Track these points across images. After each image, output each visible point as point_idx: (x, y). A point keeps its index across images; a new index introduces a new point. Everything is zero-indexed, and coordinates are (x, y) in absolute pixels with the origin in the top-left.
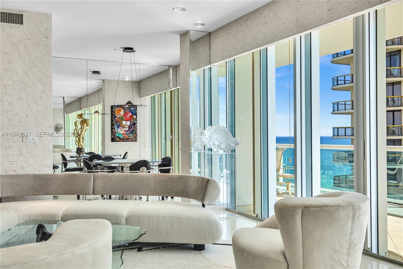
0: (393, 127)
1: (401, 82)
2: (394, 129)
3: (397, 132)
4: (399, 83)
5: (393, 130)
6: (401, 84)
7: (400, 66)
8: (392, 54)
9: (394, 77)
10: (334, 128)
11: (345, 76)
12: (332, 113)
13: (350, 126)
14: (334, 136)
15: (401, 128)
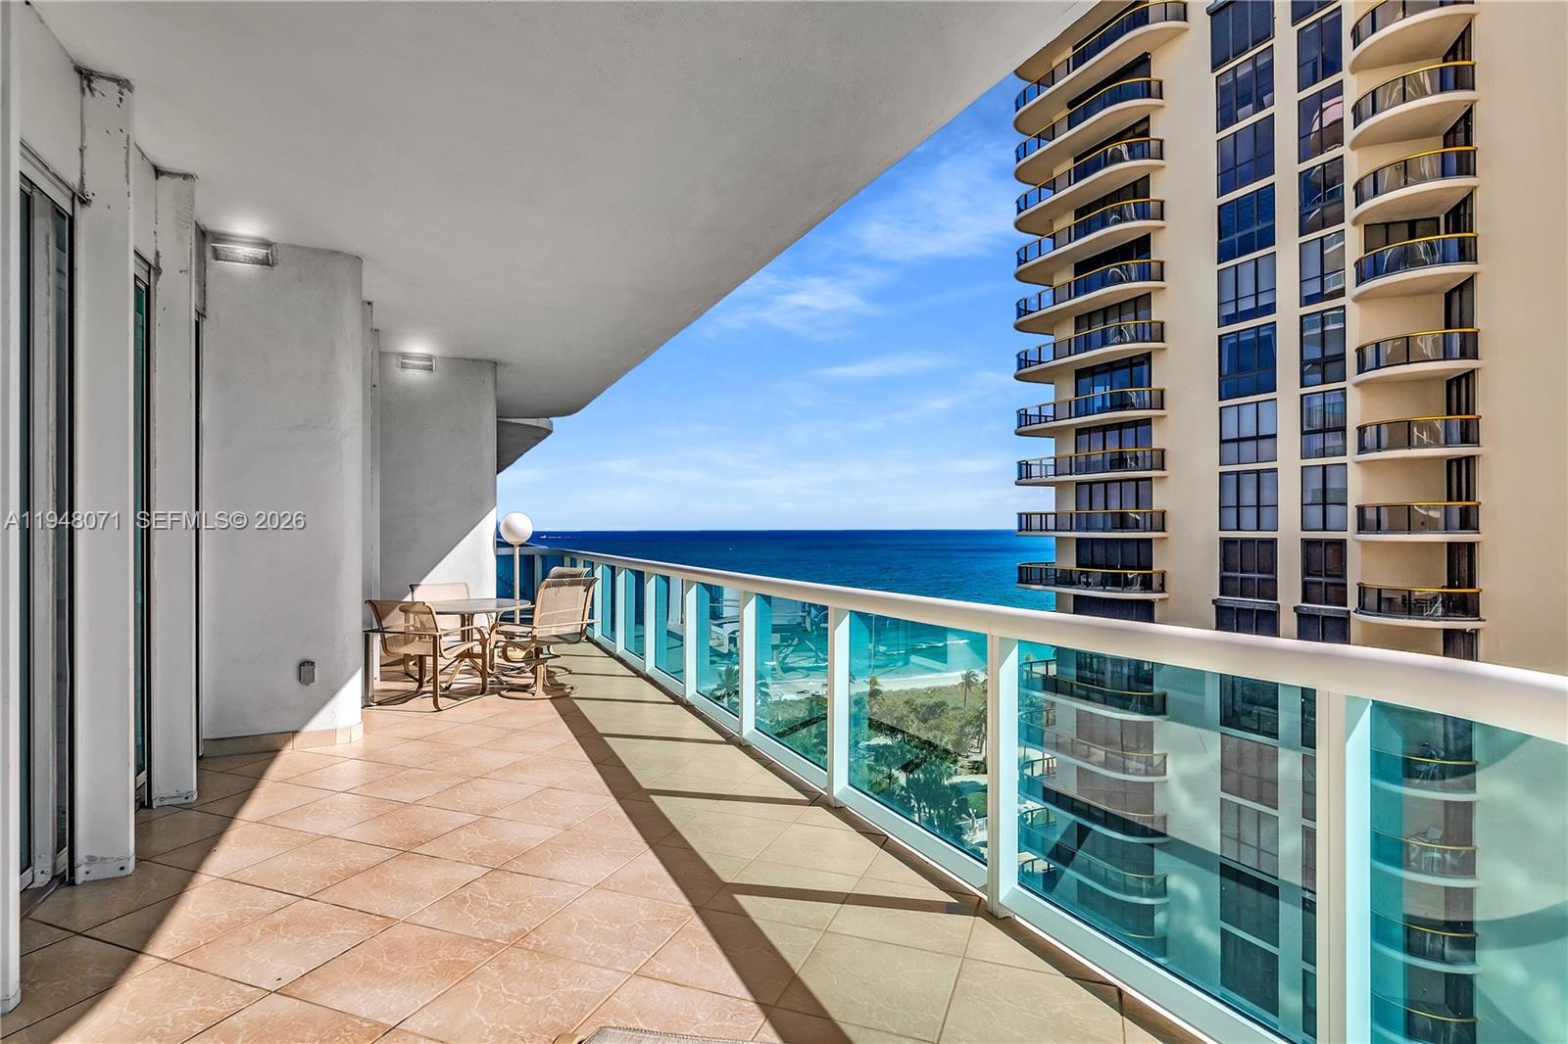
0: (1137, 513)
1: (1150, 419)
2: (1137, 517)
3: (1141, 524)
4: (1148, 422)
5: (1137, 520)
6: (1150, 424)
7: (1150, 386)
8: (1134, 361)
9: (1136, 409)
10: (1020, 515)
11: (1040, 408)
12: (1017, 484)
13: (1054, 511)
14: (1020, 530)
15: (1151, 516)
